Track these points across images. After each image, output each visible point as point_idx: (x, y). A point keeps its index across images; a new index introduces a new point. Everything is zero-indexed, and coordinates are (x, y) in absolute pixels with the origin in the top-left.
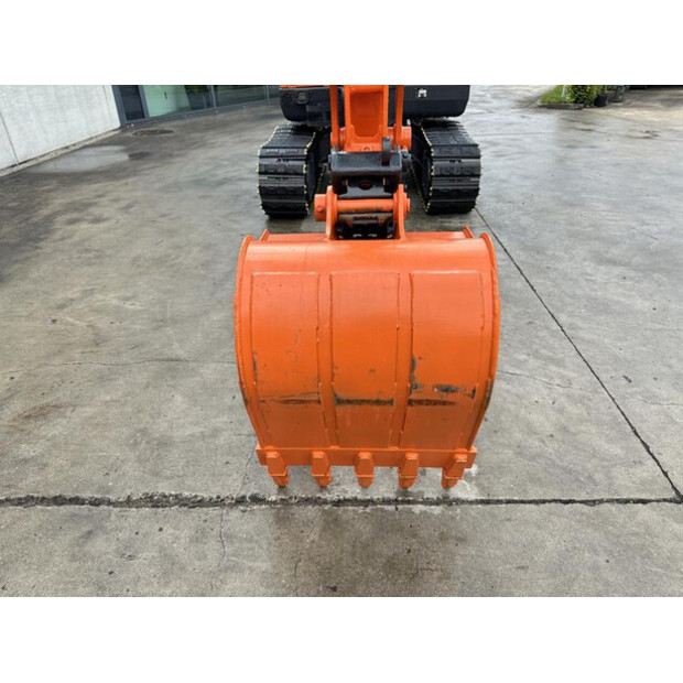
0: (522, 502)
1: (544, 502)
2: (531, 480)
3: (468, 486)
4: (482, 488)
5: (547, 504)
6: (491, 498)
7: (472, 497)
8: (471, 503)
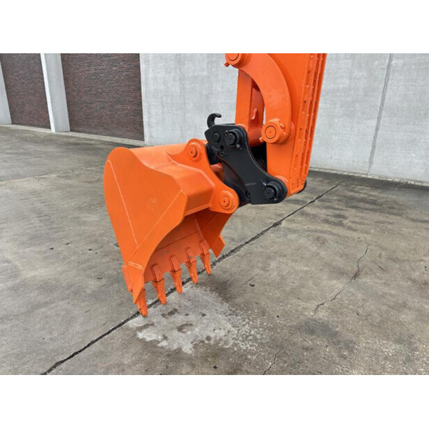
0: (101, 337)
1: (89, 345)
2: (102, 352)
3: (136, 325)
4: (128, 329)
5: (86, 345)
6: (120, 328)
7: (129, 322)
8: (128, 320)
